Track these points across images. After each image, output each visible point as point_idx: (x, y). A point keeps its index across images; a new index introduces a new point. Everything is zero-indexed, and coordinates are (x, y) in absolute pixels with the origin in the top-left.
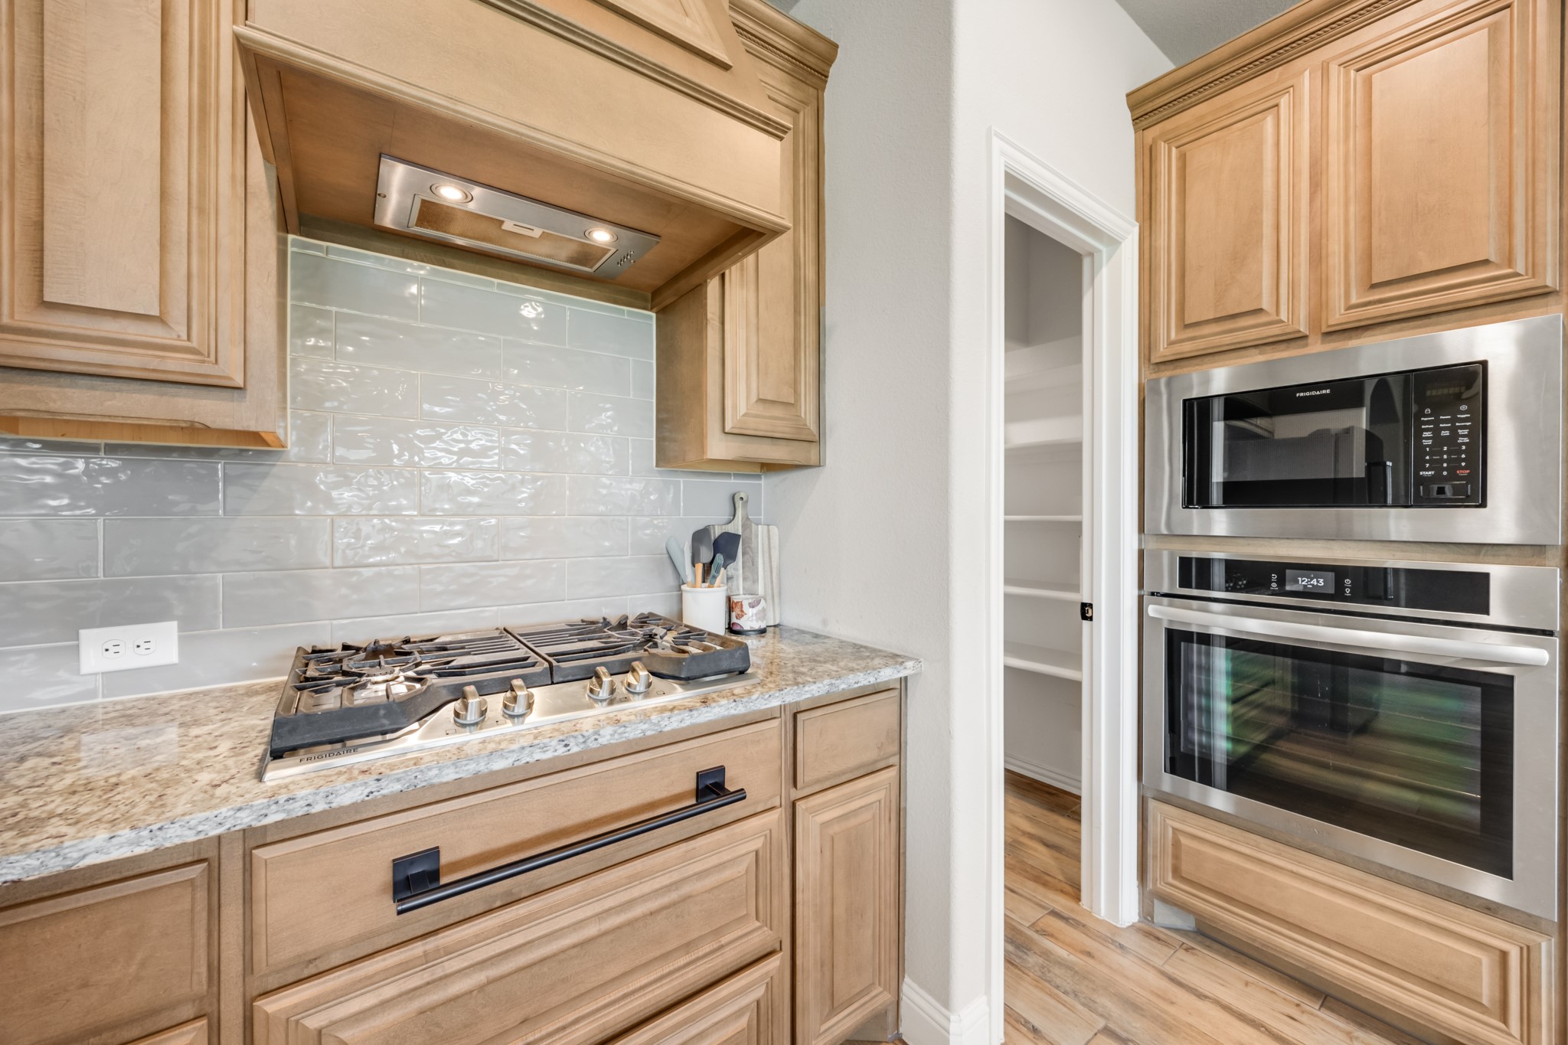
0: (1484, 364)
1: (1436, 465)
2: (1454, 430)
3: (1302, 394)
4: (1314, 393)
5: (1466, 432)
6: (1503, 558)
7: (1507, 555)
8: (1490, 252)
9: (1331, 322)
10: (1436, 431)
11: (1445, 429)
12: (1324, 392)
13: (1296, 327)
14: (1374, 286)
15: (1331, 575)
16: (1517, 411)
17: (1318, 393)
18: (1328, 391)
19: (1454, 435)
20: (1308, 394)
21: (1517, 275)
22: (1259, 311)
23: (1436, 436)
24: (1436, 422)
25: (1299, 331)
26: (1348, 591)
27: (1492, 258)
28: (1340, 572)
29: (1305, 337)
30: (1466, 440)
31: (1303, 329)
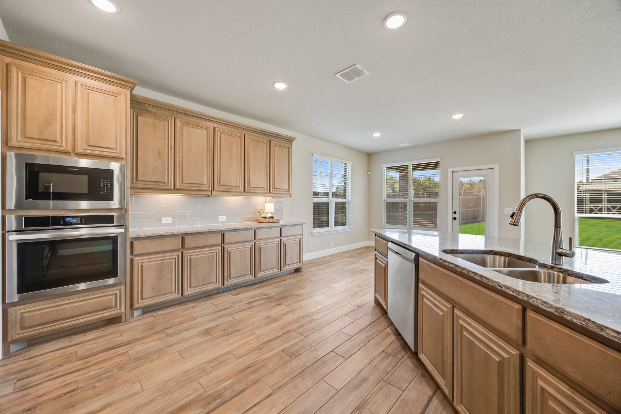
0: (113, 170)
1: (104, 191)
2: (107, 184)
3: (70, 169)
4: (74, 169)
5: (109, 184)
6: (115, 212)
7: (116, 211)
8: (113, 147)
9: (78, 151)
10: (104, 183)
11: (105, 183)
12: (77, 169)
13: (68, 150)
14: (89, 146)
15: (79, 219)
16: (118, 181)
17: (75, 169)
18: (78, 170)
19: (107, 185)
20: (72, 169)
21: (118, 153)
22: (56, 141)
23: (103, 185)
24: (104, 181)
25: (69, 151)
26: (83, 222)
27: (114, 148)
28: (82, 217)
29: (70, 153)
30: (110, 186)
31: (70, 150)
